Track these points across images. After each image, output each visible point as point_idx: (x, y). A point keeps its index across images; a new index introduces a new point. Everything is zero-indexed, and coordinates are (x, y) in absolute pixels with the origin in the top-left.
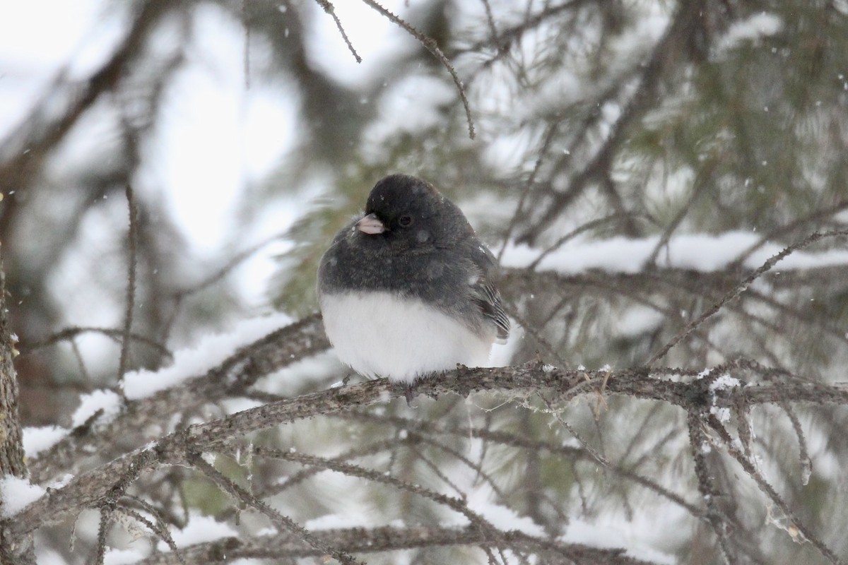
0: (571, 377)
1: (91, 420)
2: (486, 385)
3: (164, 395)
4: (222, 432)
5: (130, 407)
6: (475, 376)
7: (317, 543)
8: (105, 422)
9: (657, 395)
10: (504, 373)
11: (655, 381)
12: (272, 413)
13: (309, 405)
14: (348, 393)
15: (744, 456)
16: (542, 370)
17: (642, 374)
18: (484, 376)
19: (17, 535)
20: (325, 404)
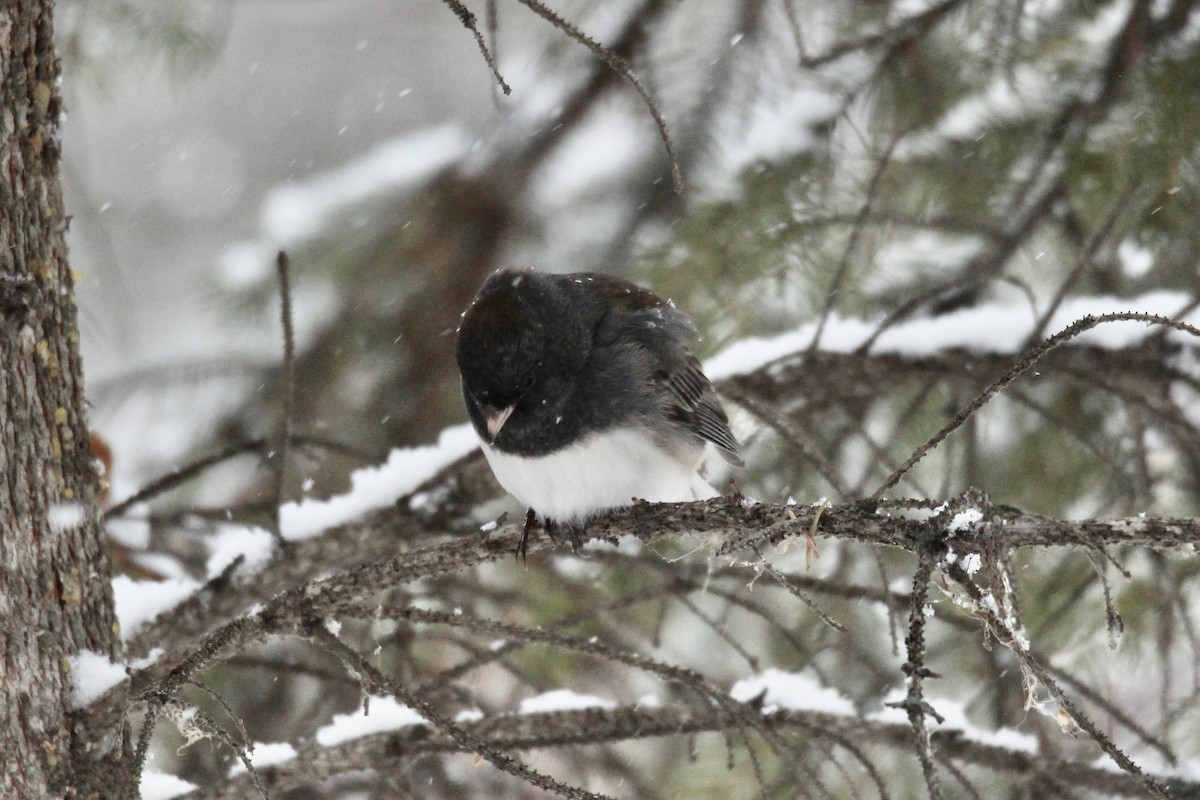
0: (777, 514)
1: (230, 570)
2: (672, 526)
3: (337, 533)
4: (345, 591)
5: (287, 550)
6: (657, 514)
7: (465, 740)
8: (251, 571)
9: (885, 537)
10: (693, 510)
11: (883, 518)
12: (407, 565)
13: (453, 554)
14: (500, 538)
15: (998, 618)
16: (740, 506)
17: (866, 509)
18: (668, 514)
19: (92, 731)
20: (473, 554)
